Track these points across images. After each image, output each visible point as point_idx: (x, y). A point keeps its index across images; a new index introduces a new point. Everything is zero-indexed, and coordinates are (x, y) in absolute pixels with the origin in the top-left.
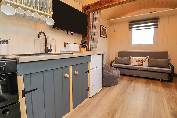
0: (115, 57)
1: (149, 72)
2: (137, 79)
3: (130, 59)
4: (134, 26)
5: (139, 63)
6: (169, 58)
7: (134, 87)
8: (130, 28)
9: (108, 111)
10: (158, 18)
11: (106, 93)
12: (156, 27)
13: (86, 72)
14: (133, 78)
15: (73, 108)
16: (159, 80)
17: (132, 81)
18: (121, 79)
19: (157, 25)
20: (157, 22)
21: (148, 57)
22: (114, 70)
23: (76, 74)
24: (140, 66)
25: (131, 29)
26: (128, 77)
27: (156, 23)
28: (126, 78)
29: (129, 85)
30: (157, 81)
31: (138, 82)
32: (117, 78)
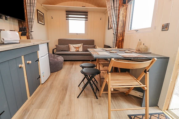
0: (56, 45)
1: (84, 56)
2: (76, 62)
3: (69, 46)
4: (70, 16)
5: (77, 49)
6: (95, 45)
7: (75, 68)
8: (67, 17)
9: (62, 88)
10: (87, 13)
11: (55, 77)
12: (86, 19)
13: (36, 61)
14: (73, 62)
15: (30, 95)
16: (90, 60)
17: (73, 64)
18: (64, 64)
19: (87, 18)
20: (87, 15)
22: (58, 57)
23: (28, 64)
24: (77, 51)
25: (67, 19)
26: (69, 62)
27: (86, 17)
28: (67, 62)
29: (71, 68)
30: (89, 62)
31: (77, 64)
32: (62, 63)
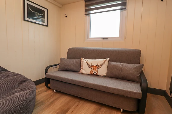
5: (93, 70)
16: (119, 110)
21: (108, 59)
